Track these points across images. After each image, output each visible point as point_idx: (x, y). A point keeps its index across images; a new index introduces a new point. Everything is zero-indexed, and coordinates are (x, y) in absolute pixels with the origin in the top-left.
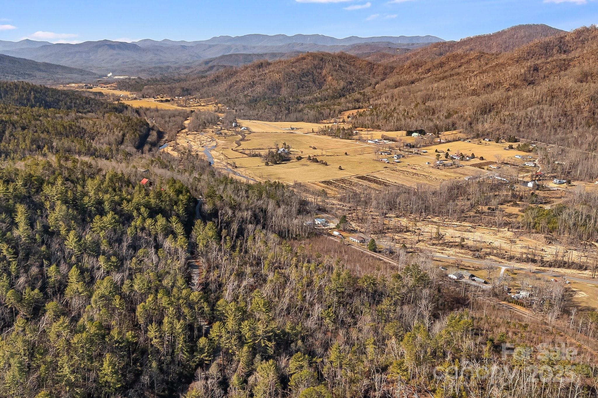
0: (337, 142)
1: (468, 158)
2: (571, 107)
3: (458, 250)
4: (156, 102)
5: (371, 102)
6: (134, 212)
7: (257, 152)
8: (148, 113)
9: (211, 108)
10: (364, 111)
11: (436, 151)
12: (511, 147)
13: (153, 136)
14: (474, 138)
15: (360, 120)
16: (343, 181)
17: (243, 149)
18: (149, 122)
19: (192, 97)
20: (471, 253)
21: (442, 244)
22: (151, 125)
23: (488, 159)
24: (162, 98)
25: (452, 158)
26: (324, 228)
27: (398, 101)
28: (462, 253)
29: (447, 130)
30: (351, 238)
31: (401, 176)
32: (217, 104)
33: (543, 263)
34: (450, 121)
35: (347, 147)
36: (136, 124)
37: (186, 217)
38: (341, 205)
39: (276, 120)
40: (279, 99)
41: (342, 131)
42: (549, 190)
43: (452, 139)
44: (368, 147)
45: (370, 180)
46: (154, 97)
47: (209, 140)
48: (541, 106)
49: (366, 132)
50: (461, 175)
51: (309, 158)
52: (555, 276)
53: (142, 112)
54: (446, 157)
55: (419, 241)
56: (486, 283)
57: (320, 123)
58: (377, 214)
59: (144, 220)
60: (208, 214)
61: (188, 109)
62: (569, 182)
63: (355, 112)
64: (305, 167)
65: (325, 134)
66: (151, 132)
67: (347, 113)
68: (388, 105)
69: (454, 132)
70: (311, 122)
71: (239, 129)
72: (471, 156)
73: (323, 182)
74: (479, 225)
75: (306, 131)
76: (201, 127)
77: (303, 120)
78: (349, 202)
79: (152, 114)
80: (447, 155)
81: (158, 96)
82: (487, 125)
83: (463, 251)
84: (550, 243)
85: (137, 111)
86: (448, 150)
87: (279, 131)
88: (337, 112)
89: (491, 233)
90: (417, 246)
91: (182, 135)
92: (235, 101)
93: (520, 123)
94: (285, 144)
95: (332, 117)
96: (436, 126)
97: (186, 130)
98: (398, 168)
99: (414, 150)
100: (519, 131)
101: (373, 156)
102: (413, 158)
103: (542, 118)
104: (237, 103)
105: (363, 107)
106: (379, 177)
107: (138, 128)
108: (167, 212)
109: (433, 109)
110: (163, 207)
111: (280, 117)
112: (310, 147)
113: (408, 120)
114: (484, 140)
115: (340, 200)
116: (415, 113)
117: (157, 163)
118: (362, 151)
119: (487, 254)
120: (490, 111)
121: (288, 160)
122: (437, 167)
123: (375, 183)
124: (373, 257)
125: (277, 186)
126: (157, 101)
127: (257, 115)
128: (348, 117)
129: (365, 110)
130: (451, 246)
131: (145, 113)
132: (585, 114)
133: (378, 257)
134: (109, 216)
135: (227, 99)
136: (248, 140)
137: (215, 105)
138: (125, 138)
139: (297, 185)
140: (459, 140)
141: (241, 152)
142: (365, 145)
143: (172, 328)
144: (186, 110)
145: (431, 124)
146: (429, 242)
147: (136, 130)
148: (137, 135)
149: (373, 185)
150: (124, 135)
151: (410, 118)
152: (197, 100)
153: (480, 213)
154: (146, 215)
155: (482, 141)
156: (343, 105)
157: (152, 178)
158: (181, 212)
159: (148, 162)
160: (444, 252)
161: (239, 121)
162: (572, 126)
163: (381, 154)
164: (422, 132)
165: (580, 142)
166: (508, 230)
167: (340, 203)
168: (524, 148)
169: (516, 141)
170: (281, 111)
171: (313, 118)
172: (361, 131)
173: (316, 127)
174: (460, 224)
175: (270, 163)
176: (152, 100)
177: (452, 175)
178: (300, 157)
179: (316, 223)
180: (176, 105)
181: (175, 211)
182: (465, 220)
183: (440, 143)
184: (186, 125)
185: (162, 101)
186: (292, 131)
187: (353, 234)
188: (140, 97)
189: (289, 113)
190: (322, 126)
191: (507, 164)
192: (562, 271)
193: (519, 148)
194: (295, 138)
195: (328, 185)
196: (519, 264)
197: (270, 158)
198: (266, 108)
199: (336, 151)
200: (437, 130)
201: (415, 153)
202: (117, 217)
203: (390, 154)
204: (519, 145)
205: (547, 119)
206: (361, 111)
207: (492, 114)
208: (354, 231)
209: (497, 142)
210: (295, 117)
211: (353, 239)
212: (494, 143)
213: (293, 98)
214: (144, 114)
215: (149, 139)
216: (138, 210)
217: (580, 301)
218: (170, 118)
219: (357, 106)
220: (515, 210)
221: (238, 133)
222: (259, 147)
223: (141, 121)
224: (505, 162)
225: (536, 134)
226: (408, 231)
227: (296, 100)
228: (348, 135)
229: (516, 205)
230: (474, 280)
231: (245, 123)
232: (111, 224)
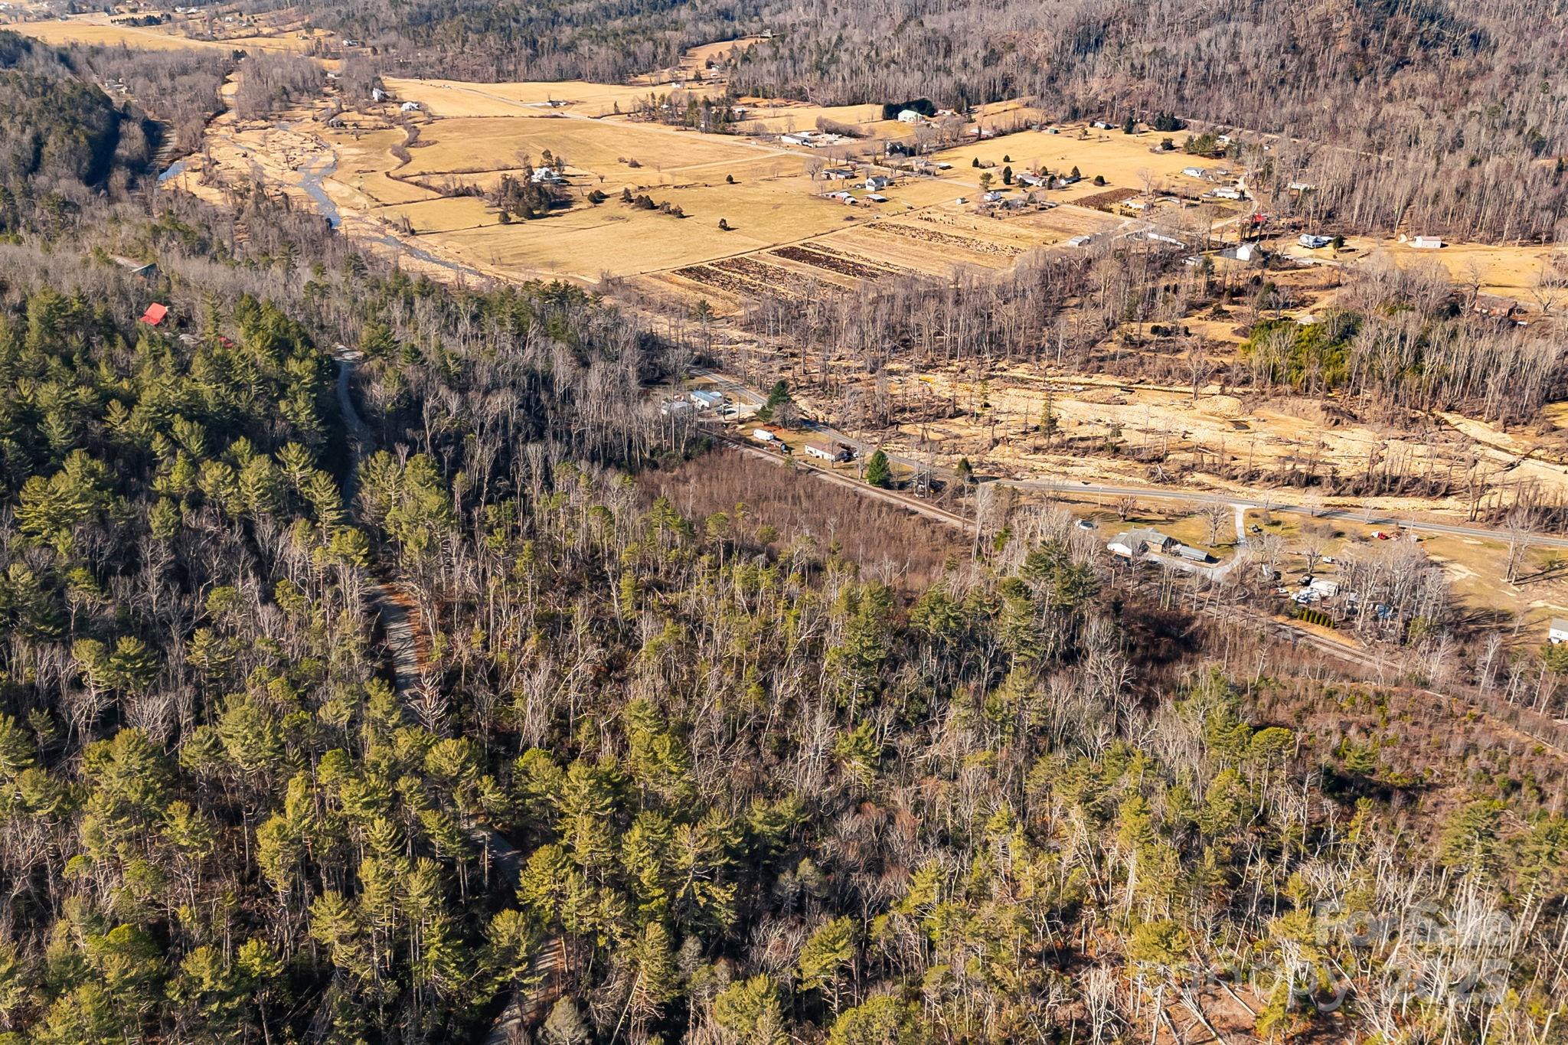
0: (694, 142)
1: (1063, 182)
2: (1308, 27)
3: (1105, 462)
4: (118, 27)
5: (767, 20)
6: (152, 438)
7: (468, 181)
8: (99, 61)
9: (295, 42)
10: (751, 46)
11: (976, 163)
12: (1168, 146)
13: (132, 142)
14: (1065, 120)
15: (747, 72)
16: (739, 264)
17: (423, 174)
18: (109, 93)
19: (226, 8)
20: (1141, 467)
21: (1060, 446)
22: (118, 103)
23: (1116, 183)
24: (134, 11)
25: (1023, 184)
26: (721, 418)
27: (840, 15)
28: (1118, 471)
29: (993, 98)
30: (807, 449)
31: (899, 244)
32: (309, 28)
33: (1338, 485)
34: (996, 72)
35: (727, 156)
36: (71, 100)
37: (322, 435)
38: (751, 342)
39: (501, 76)
40: (497, 13)
41: (703, 109)
42: (1295, 267)
43: (1009, 128)
44: (786, 157)
45: (815, 260)
46: (107, 10)
47: (311, 146)
48: (1232, 25)
49: (770, 111)
50: (1058, 234)
51: (627, 197)
52: (1376, 523)
53: (79, 59)
54: (1007, 181)
55: (996, 442)
56: (1210, 559)
57: (631, 84)
58: (860, 364)
59: (194, 463)
60: (389, 415)
61: (225, 48)
62: (1340, 242)
63: (725, 47)
64: (620, 224)
65: (654, 119)
66: (123, 128)
67: (704, 54)
68: (816, 26)
69: (1012, 104)
70: (603, 81)
71: (394, 110)
72: (1069, 175)
73: (683, 272)
74: (1141, 381)
75: (597, 112)
76: (276, 105)
77: (579, 77)
78: (776, 333)
79: (114, 65)
80: (1008, 175)
81: (121, 8)
82: (1096, 84)
83: (1118, 463)
84: (1337, 422)
85: (64, 58)
86: (1007, 159)
87: (515, 112)
88: (674, 50)
89: (1178, 405)
90: (993, 456)
91: (221, 130)
92: (364, 20)
93: (1183, 75)
94: (547, 154)
95: (665, 65)
96: (962, 90)
97: (231, 115)
98: (885, 219)
99: (913, 162)
100: (1182, 99)
101: (806, 184)
102: (917, 187)
103: (1237, 59)
104: (372, 25)
105: (744, 34)
106: (839, 247)
107: (81, 115)
108: (260, 424)
109: (946, 39)
110: (243, 406)
111: (511, 68)
112: (621, 160)
113: (882, 73)
114: (1092, 125)
115: (747, 326)
116: (898, 50)
117: (172, 237)
118: (773, 170)
119: (1185, 469)
120: (1098, 42)
121: (566, 203)
122: (989, 212)
123: (831, 267)
124: (890, 506)
125: (563, 296)
126: (122, 21)
127: (441, 61)
128: (709, 65)
129: (753, 41)
130: (1085, 452)
131: (89, 63)
132: (1344, 46)
133: (903, 504)
134: (75, 464)
135: (339, 12)
136: (428, 144)
137: (303, 32)
138: (45, 150)
139: (611, 284)
140: (1028, 127)
141: (417, 184)
142: (776, 152)
143: (396, 893)
144: (217, 50)
145: (947, 83)
146: (1022, 443)
147: (75, 121)
148: (82, 139)
149: (830, 275)
150: (38, 142)
151: (887, 66)
152: (245, 18)
153: (1133, 343)
154: (195, 446)
155: (1090, 130)
156: (689, 27)
157: (180, 301)
158: (303, 417)
159: (142, 233)
160: (1068, 469)
161: (390, 82)
162: (1315, 80)
163: (829, 178)
164: (925, 108)
165: (1341, 126)
166: (1223, 393)
167: (748, 336)
168: (1205, 148)
169: (1176, 126)
170: (512, 50)
171: (609, 69)
172: (755, 106)
173: (626, 96)
174: (1088, 380)
175: (514, 217)
176: (103, 18)
177: (1035, 234)
178: (598, 192)
179: (698, 406)
180: (183, 33)
181: (284, 418)
182: (1100, 367)
183: (980, 138)
184: (228, 100)
185: (135, 23)
186: (555, 112)
187: (811, 435)
188: (62, 11)
189: (536, 55)
190: (642, 93)
191: (1168, 194)
192: (1389, 503)
193: (1190, 148)
194: (569, 134)
195: (700, 280)
196: (1275, 493)
197: (510, 199)
198: (465, 41)
199: (700, 172)
200: (964, 100)
201: (922, 172)
202: (99, 466)
203: (853, 177)
204: (1190, 139)
205: (1250, 63)
206: (743, 44)
207: (1107, 50)
208: (808, 425)
209: (1129, 131)
210: (554, 65)
211: (817, 450)
212: (1118, 134)
213: (538, 7)
214: (86, 68)
215: (121, 151)
216: (165, 428)
217: (1460, 592)
218: (172, 77)
219: (729, 32)
220: (1221, 330)
221: (394, 121)
222: (467, 165)
223: (85, 93)
224: (1164, 189)
225: (1228, 106)
226: (959, 413)
227: (549, 15)
228: (722, 120)
229: (1220, 314)
230: (1177, 554)
231: (410, 90)
232: (84, 498)
